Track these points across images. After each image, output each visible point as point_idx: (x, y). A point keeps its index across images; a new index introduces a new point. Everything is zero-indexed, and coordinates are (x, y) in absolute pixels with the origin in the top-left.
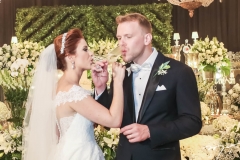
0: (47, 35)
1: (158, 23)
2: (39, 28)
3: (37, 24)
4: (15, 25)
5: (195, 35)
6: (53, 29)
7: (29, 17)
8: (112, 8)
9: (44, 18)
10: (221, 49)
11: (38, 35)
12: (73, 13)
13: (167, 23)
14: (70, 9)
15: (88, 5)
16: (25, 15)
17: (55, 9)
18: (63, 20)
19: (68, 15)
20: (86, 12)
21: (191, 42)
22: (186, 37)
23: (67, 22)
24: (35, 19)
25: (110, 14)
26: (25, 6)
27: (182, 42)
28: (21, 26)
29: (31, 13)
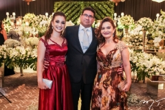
0: (66, 12)
2: (63, 10)
3: (62, 8)
4: (54, 8)
5: (122, 14)
6: (68, 10)
7: (59, 5)
8: (91, 2)
9: (65, 6)
10: (131, 20)
12: (76, 4)
13: (112, 9)
14: (75, 2)
18: (72, 7)
19: (74, 5)
20: (81, 4)
21: (121, 16)
22: (119, 14)
23: (74, 8)
24: (61, 6)
25: (90, 5)
27: (117, 17)
28: (56, 9)
29: (60, 4)
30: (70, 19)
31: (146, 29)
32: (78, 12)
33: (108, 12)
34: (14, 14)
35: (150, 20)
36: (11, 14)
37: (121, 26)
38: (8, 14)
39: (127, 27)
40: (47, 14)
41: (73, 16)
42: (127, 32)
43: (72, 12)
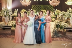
1: (51, 8)
3: (35, 7)
5: (57, 9)
6: (37, 8)
10: (60, 11)
11: (35, 9)
13: (53, 7)
19: (39, 6)
20: (41, 6)
22: (55, 9)
25: (45, 6)
26: (33, 5)
27: (55, 10)
28: (32, 7)
30: (38, 11)
31: (63, 15)
32: (40, 8)
33: (51, 9)
34: (17, 9)
35: (64, 12)
37: (56, 14)
38: (15, 9)
39: (58, 14)
40: (29, 9)
41: (39, 10)
42: (58, 16)
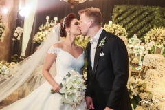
0: (130, 22)
2: (126, 18)
3: (125, 15)
4: (112, 15)
6: (134, 19)
7: (121, 11)
9: (129, 12)
11: (125, 21)
12: (147, 10)
14: (146, 8)
15: (157, 6)
16: (119, 9)
17: (136, 7)
18: (140, 14)
19: (144, 11)
20: (155, 10)
23: (143, 15)
24: (123, 13)
26: (120, 4)
28: (116, 15)
29: (122, 8)
30: (135, 32)
34: (56, 19)
36: (52, 18)
38: (48, 18)
41: (141, 28)
43: (140, 21)
